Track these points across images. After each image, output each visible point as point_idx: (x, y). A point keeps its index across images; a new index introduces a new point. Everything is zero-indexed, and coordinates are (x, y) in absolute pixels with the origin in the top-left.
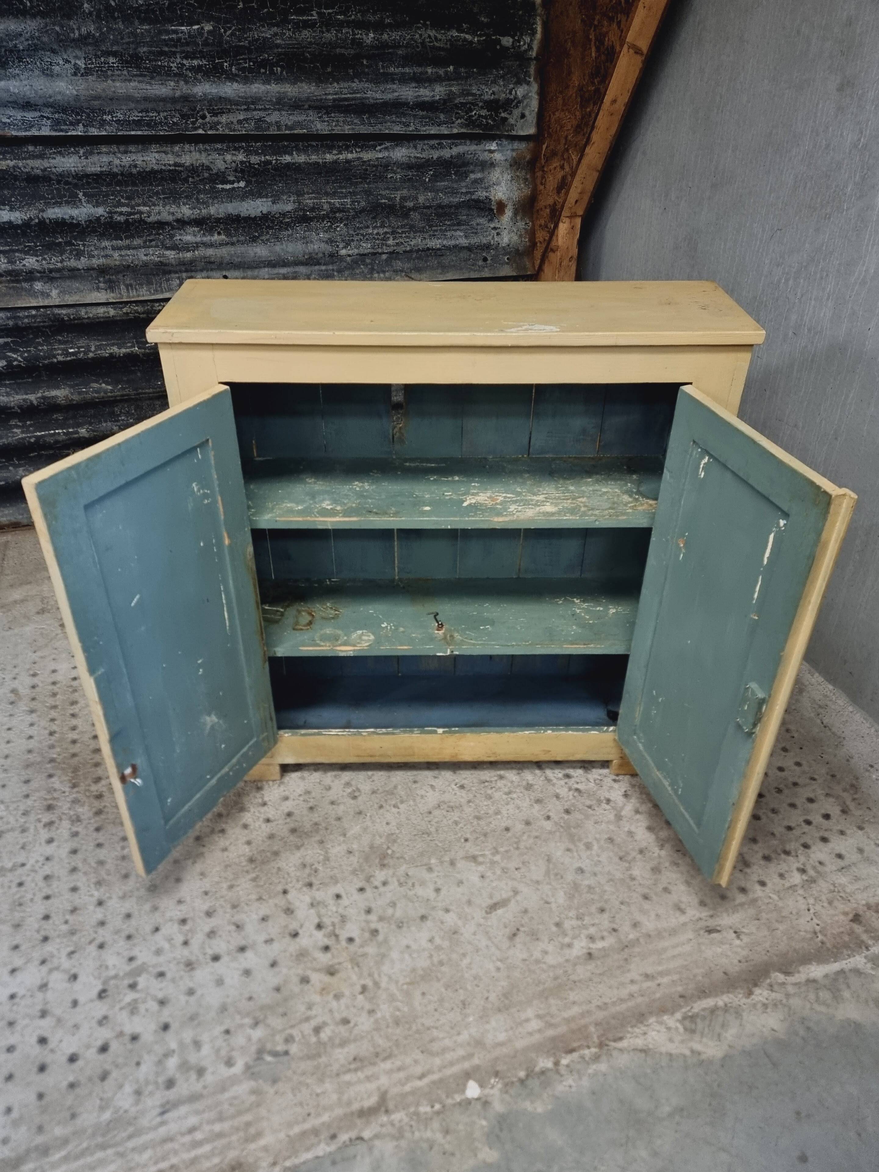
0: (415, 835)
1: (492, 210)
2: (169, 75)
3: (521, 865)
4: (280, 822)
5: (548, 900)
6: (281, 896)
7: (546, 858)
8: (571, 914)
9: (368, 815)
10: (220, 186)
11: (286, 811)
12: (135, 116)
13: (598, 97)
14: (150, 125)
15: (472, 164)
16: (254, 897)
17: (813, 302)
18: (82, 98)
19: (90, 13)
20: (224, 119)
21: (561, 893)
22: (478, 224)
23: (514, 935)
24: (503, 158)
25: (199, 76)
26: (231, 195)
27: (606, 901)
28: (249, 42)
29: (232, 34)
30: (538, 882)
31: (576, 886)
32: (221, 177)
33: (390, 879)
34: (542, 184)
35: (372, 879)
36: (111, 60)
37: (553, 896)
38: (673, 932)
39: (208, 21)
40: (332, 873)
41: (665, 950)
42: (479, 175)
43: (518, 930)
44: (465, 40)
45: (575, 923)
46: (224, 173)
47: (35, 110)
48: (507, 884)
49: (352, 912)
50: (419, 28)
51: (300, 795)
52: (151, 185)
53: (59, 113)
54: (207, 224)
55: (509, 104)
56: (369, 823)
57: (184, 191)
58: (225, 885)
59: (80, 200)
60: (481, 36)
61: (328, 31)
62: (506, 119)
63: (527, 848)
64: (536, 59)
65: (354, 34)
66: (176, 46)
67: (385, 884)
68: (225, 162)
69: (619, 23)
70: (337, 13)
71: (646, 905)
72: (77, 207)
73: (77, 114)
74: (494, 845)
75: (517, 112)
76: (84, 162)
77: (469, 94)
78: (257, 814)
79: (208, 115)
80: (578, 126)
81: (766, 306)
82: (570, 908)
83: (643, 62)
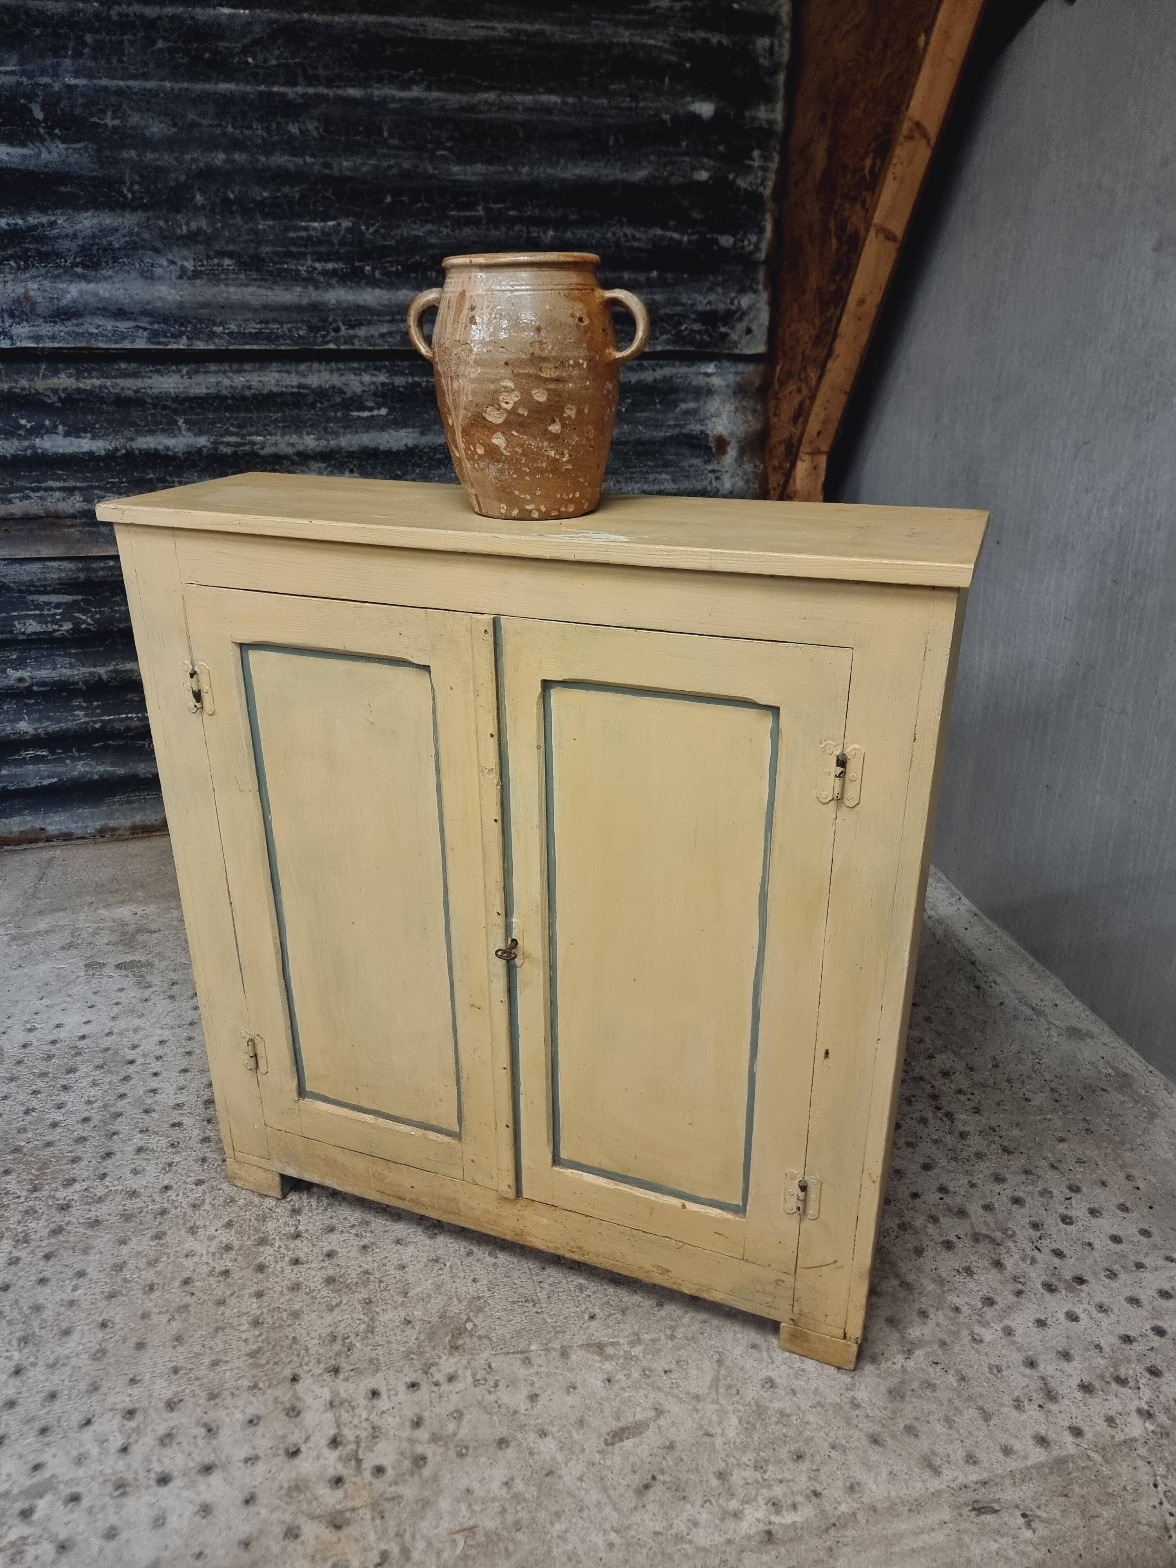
0: (514, 1302)
1: (710, 448)
2: (297, 280)
3: (673, 1366)
4: (313, 1265)
5: (711, 1430)
6: (287, 1385)
7: (716, 1357)
8: (745, 1459)
9: (448, 1264)
10: (356, 414)
11: (327, 1249)
12: (253, 327)
13: (841, 297)
14: (269, 338)
15: (682, 390)
16: (246, 1383)
17: (1138, 535)
18: (187, 305)
19: (203, 207)
20: (362, 332)
21: (734, 1421)
22: (690, 466)
23: (647, 1487)
24: (723, 383)
25: (333, 281)
26: (369, 424)
27: (807, 1441)
28: (397, 241)
29: (376, 232)
30: (697, 1398)
31: (760, 1410)
32: (357, 403)
33: (460, 1372)
34: (775, 415)
35: (433, 1369)
36: (227, 262)
37: (720, 1423)
38: (917, 1506)
39: (347, 215)
40: (374, 1355)
41: (900, 1537)
42: (692, 405)
43: (654, 1478)
44: (672, 239)
45: (750, 1474)
46: (361, 397)
47: (130, 319)
48: (646, 1396)
49: (390, 1422)
50: (613, 225)
51: (353, 1226)
52: (269, 411)
53: (159, 323)
54: (336, 459)
55: (730, 317)
56: (446, 1277)
57: (310, 419)
58: (207, 1360)
59: (179, 429)
60: (692, 234)
61: (496, 228)
62: (726, 335)
63: (687, 1338)
64: (766, 262)
65: (529, 232)
66: (306, 246)
67: (451, 1379)
68: (362, 383)
69: (864, 202)
70: (508, 209)
71: (875, 1455)
72: (175, 436)
73: (182, 325)
74: (636, 1328)
75: (741, 327)
76: (187, 381)
77: (677, 303)
78: (282, 1250)
79: (343, 328)
80: (818, 337)
81: (1072, 547)
82: (745, 1448)
83: (899, 251)
